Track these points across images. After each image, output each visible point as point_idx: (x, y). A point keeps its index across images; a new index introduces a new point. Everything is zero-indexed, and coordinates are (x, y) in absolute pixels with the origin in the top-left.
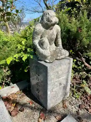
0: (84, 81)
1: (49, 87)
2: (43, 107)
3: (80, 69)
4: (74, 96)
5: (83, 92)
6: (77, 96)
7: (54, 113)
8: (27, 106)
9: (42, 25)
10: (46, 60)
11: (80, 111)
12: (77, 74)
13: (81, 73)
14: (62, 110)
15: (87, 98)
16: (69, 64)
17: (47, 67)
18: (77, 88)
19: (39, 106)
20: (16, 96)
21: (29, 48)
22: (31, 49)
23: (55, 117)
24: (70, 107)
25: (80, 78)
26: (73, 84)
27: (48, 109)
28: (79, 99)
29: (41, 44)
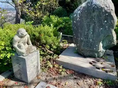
0: (48, 61)
1: (28, 70)
2: (25, 82)
3: (46, 54)
4: (44, 71)
5: (49, 68)
6: (45, 71)
7: (33, 83)
8: (14, 86)
9: (18, 36)
10: (23, 55)
11: (47, 78)
12: (44, 57)
13: (47, 57)
14: (37, 81)
15: (51, 70)
16: (38, 54)
17: (25, 59)
18: (45, 66)
19: (23, 83)
20: (4, 83)
21: (7, 47)
22: (9, 47)
23: (34, 85)
24: (41, 78)
25: (47, 60)
26: (42, 64)
27: (29, 83)
28: (47, 72)
29: (19, 47)
